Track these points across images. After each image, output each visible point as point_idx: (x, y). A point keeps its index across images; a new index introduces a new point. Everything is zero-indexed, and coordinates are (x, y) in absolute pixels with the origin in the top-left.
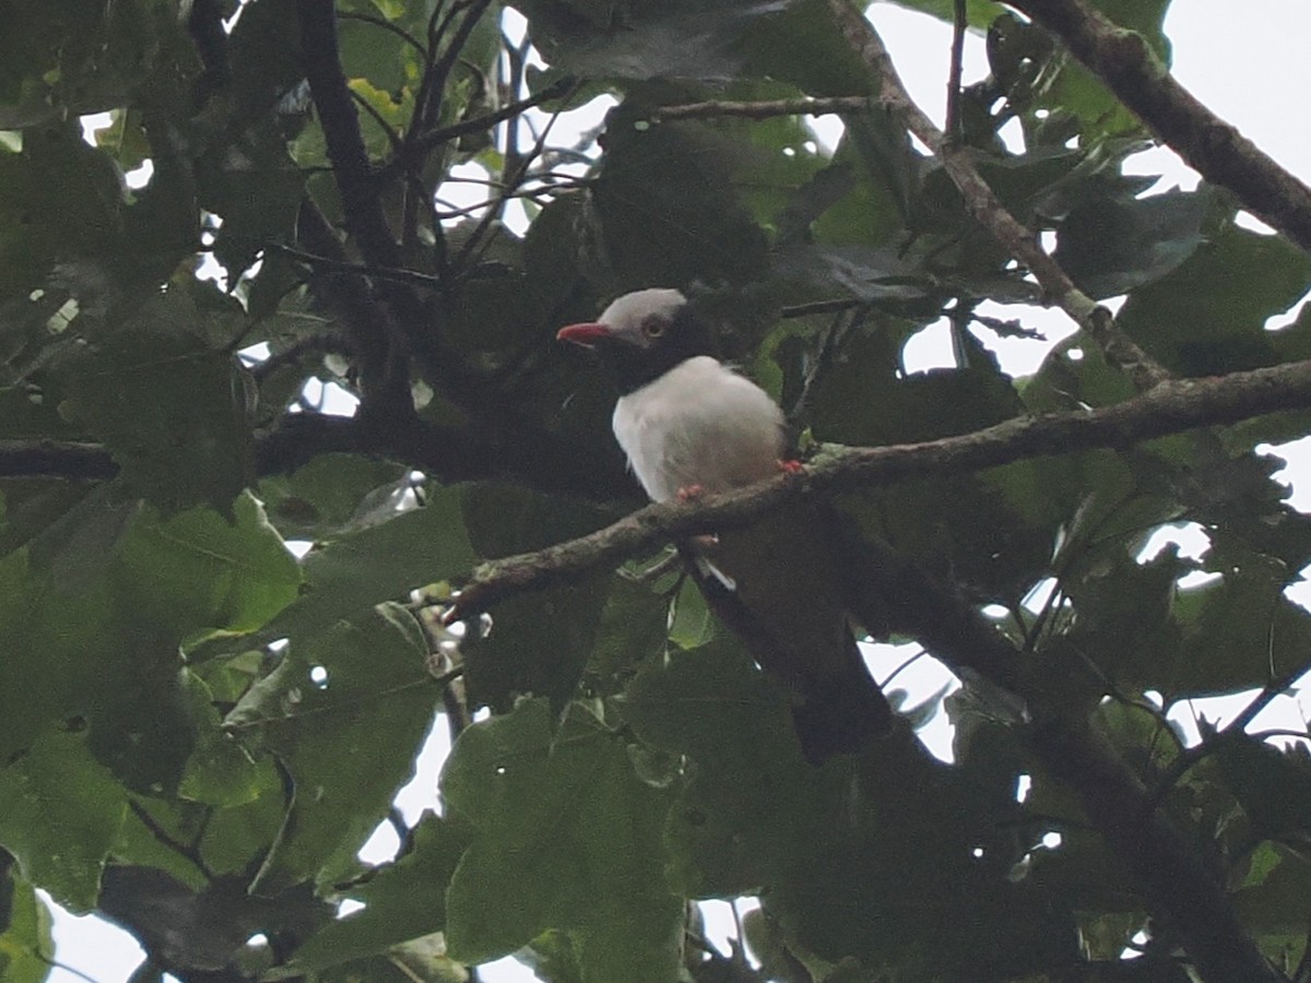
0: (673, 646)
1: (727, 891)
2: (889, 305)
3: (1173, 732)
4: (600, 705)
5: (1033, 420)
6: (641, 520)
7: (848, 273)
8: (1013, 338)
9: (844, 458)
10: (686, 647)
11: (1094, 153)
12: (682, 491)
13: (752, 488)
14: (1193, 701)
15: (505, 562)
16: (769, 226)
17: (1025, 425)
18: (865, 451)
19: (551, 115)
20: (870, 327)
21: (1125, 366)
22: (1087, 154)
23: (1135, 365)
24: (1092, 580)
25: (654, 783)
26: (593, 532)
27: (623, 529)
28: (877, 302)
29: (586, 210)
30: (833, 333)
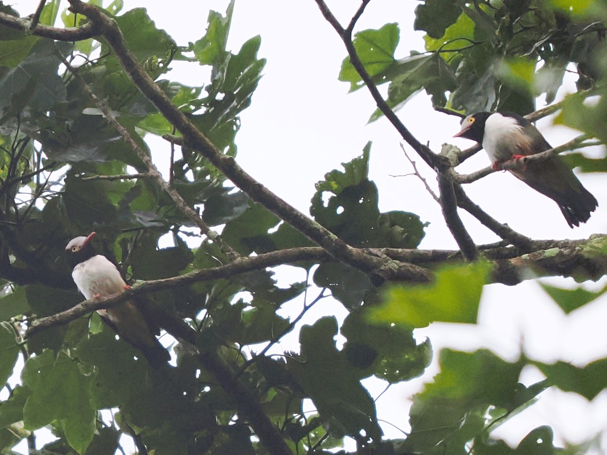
0: (90, 333)
1: (109, 407)
2: (153, 228)
3: (243, 356)
4: (69, 351)
5: (200, 271)
6: (82, 305)
7: (141, 219)
8: (191, 237)
9: (143, 284)
10: (94, 333)
11: (215, 181)
12: (94, 296)
13: (116, 294)
14: (249, 346)
15: (42, 320)
16: (116, 205)
17: (197, 272)
18: (149, 282)
19: (50, 173)
20: (148, 235)
21: (227, 253)
22: (213, 180)
23: (230, 253)
24: (217, 310)
25: (86, 375)
26: (68, 309)
27: (77, 308)
28: (150, 227)
29: (61, 201)
30: (136, 237)
